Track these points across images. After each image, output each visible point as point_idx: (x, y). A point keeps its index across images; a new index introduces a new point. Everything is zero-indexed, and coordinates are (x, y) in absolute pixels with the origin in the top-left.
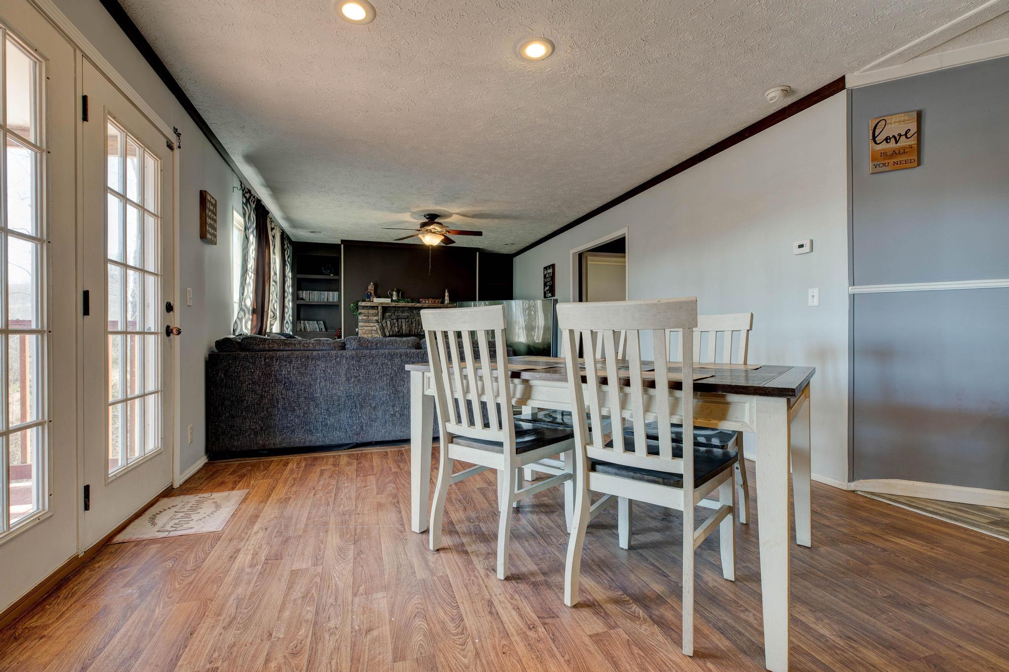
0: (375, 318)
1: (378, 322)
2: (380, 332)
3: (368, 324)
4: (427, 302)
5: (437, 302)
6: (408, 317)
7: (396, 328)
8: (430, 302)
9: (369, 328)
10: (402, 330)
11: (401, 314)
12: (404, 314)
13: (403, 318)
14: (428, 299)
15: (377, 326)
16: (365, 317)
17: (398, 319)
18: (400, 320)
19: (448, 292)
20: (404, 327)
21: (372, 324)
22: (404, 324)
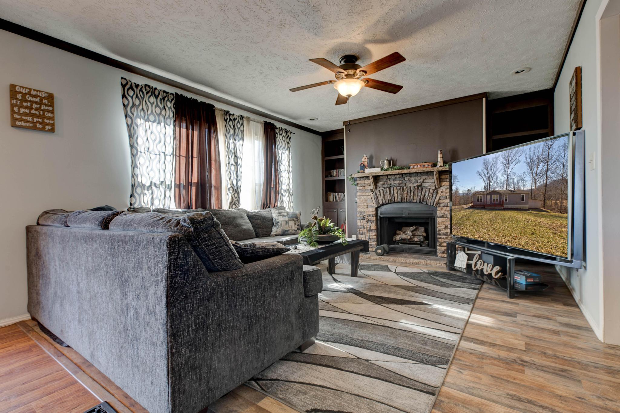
0: (370, 188)
1: (373, 191)
2: (374, 201)
3: (364, 194)
4: (415, 167)
5: (426, 166)
6: (399, 184)
7: (389, 196)
8: (419, 166)
9: (365, 197)
10: (394, 198)
11: (393, 182)
12: (396, 182)
13: (395, 186)
14: (416, 163)
15: (372, 195)
16: (361, 188)
17: (390, 187)
18: (392, 188)
19: (441, 153)
20: (396, 195)
21: (367, 194)
22: (395, 192)
